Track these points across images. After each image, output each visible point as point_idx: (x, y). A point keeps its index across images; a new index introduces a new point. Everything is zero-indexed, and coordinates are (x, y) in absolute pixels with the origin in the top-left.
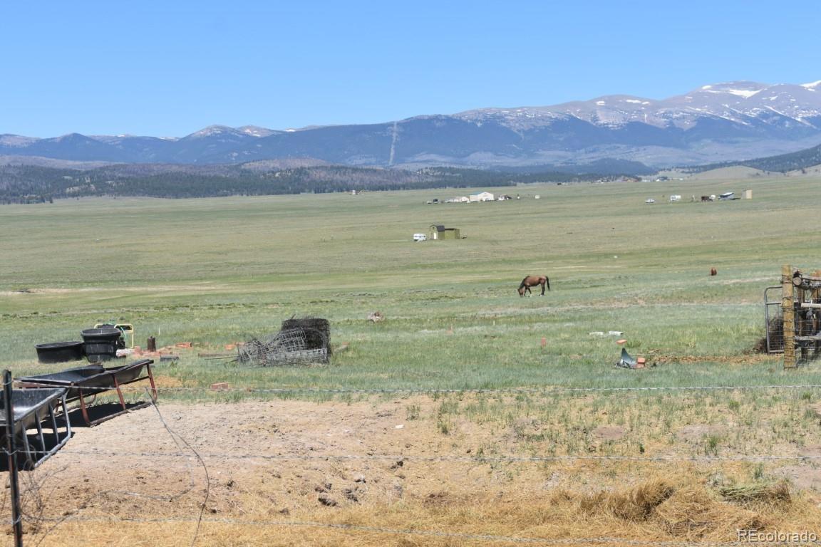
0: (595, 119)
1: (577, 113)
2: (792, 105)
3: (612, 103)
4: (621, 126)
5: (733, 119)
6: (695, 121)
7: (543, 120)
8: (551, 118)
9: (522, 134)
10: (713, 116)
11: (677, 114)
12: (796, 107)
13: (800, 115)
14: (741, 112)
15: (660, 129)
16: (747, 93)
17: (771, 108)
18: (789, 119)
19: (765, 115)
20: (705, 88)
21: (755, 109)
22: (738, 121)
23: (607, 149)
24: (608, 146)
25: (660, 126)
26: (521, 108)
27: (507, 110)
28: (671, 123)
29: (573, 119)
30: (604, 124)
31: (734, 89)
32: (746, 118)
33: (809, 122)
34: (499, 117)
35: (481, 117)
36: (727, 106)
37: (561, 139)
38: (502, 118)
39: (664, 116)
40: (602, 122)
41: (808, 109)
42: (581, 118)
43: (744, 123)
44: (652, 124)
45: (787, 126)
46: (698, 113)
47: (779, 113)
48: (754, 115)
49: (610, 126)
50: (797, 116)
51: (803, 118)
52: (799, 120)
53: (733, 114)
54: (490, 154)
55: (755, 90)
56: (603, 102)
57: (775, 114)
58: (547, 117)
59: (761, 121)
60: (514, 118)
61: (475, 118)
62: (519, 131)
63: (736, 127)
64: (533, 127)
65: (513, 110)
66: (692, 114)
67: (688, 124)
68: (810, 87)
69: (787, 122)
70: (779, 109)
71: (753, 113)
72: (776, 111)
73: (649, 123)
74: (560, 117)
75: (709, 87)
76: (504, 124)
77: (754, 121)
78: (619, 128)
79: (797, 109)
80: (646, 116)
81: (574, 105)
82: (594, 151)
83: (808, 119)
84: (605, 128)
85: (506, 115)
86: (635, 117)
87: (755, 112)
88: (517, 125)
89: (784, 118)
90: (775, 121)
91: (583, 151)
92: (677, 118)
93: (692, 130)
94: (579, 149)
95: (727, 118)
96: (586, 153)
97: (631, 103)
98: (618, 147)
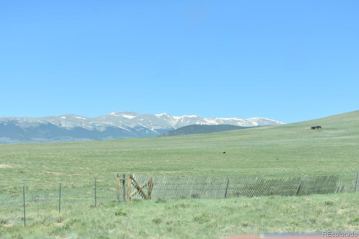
0: (60, 125)
1: (51, 121)
2: (150, 123)
3: (69, 118)
4: (72, 129)
5: (123, 128)
6: (106, 128)
7: (36, 124)
8: (39, 123)
9: (25, 130)
10: (114, 126)
11: (98, 124)
12: (151, 124)
13: (153, 128)
14: (127, 125)
15: (90, 131)
16: (130, 117)
17: (141, 124)
18: (148, 129)
19: (137, 127)
20: (112, 113)
21: (133, 124)
22: (125, 129)
23: (64, 139)
24: (64, 137)
25: (90, 130)
26: (26, 118)
27: (19, 118)
28: (95, 128)
29: (50, 124)
30: (64, 127)
31: (125, 114)
32: (129, 128)
33: (157, 131)
34: (15, 121)
35: (7, 121)
36: (121, 122)
37: (43, 133)
38: (16, 122)
39: (92, 125)
40: (63, 126)
41: (157, 125)
42: (54, 124)
43: (128, 130)
44: (86, 128)
45: (147, 132)
46: (107, 125)
47: (144, 126)
48: (132, 127)
49: (67, 128)
50: (151, 128)
51: (154, 129)
52: (152, 130)
53: (123, 126)
54: (9, 138)
55: (134, 116)
56: (65, 117)
57: (142, 127)
58: (37, 123)
59: (136, 130)
60: (22, 122)
61: (3, 121)
62: (24, 128)
63: (124, 132)
64: (30, 127)
65: (22, 119)
66: (105, 125)
67: (102, 129)
68: (159, 116)
69: (147, 131)
70: (144, 125)
71: (132, 126)
72: (143, 126)
73: (85, 128)
74: (44, 123)
75: (114, 113)
76: (17, 125)
77: (132, 130)
78: (71, 129)
79: (152, 125)
80: (84, 124)
81: (52, 117)
82: (58, 139)
83: (156, 130)
84: (64, 129)
85: (18, 121)
86: (78, 125)
87: (133, 125)
88: (23, 125)
89: (145, 129)
90: (141, 130)
91: (53, 139)
92: (98, 126)
93: (104, 132)
94: (51, 138)
95: (120, 127)
96: (54, 140)
97: (78, 118)
98: (69, 138)
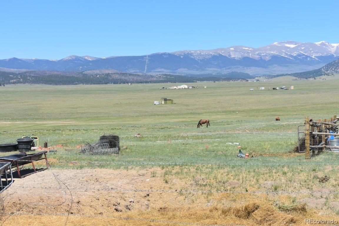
0: (230, 55)
1: (222, 53)
2: (311, 51)
3: (237, 49)
4: (240, 58)
5: (286, 57)
6: (270, 57)
7: (208, 55)
8: (211, 55)
9: (199, 61)
10: (278, 55)
11: (264, 54)
12: (312, 52)
13: (314, 55)
14: (290, 54)
15: (256, 60)
16: (292, 46)
17: (302, 52)
18: (309, 57)
19: (299, 55)
20: (275, 43)
21: (295, 52)
22: (288, 57)
23: (235, 68)
24: (235, 67)
25: (256, 59)
26: (199, 50)
27: (193, 51)
28: (261, 57)
29: (220, 55)
30: (233, 58)
31: (286, 44)
32: (292, 56)
33: (318, 58)
34: (190, 54)
35: (183, 54)
36: (284, 51)
37: (215, 63)
38: (191, 54)
39: (258, 54)
40: (233, 57)
41: (317, 53)
42: (224, 55)
43: (291, 58)
44: (253, 58)
45: (308, 60)
46: (272, 54)
47: (306, 54)
48: (295, 55)
49: (236, 58)
50: (312, 55)
51: (315, 56)
52: (313, 57)
53: (287, 54)
54: (186, 69)
55: (296, 44)
56: (233, 49)
57: (304, 55)
58: (210, 54)
59: (298, 58)
60: (196, 54)
61: (180, 54)
62: (198, 60)
63: (287, 60)
64: (204, 59)
65: (196, 51)
66: (269, 54)
67: (268, 58)
68: (318, 44)
69: (308, 58)
70: (305, 53)
72: (304, 53)
73: (252, 58)
74: (216, 54)
75: (277, 43)
76: (192, 57)
77: (295, 57)
78: (240, 59)
79: (312, 53)
80: (250, 54)
81: (222, 49)
82: (229, 69)
83: (317, 57)
84: (234, 59)
85: (193, 53)
86: (246, 55)
87: (295, 53)
88: (197, 57)
89: (307, 57)
90: (303, 58)
91: (224, 68)
92: (263, 56)
93: (269, 61)
94: (223, 68)
95: (284, 56)
96: (226, 69)
97: (245, 49)
98: (239, 67)
